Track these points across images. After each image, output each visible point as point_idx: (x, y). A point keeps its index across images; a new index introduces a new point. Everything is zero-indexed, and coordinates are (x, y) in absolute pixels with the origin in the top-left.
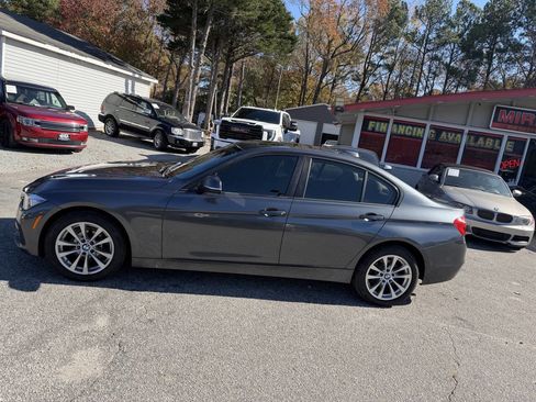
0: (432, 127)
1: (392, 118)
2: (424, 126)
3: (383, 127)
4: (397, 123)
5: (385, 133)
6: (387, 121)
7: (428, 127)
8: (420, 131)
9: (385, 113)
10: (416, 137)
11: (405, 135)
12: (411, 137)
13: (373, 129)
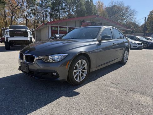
0: (69, 28)
1: (58, 26)
2: (66, 28)
3: (56, 29)
4: (60, 27)
5: (58, 31)
6: (57, 27)
7: (68, 28)
8: (66, 29)
9: (56, 25)
10: (65, 31)
11: (62, 31)
12: (64, 31)
13: (54, 29)
